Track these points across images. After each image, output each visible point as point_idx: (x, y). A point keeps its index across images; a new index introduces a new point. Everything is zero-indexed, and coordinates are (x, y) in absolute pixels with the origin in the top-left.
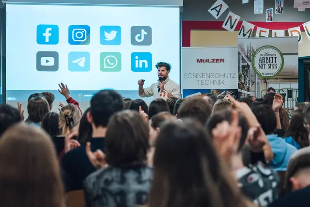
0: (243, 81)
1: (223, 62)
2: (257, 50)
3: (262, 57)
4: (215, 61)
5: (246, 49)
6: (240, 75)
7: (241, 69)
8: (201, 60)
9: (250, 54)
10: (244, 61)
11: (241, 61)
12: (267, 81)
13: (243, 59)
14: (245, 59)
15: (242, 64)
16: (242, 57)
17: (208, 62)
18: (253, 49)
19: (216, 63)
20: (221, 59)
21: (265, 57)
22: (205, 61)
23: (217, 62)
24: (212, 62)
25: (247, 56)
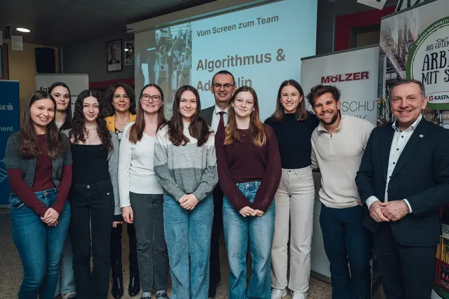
0: (387, 116)
1: (367, 77)
2: (419, 37)
3: (429, 53)
4: (352, 77)
5: (396, 41)
6: (381, 104)
7: (384, 89)
8: (328, 78)
9: (404, 50)
10: (391, 69)
11: (385, 71)
12: (440, 116)
13: (389, 64)
14: (394, 63)
15: (386, 77)
16: (388, 60)
17: (340, 80)
18: (410, 35)
19: (353, 82)
20: (362, 73)
21: (438, 51)
22: (334, 79)
23: (355, 79)
24: (347, 80)
25: (397, 57)
